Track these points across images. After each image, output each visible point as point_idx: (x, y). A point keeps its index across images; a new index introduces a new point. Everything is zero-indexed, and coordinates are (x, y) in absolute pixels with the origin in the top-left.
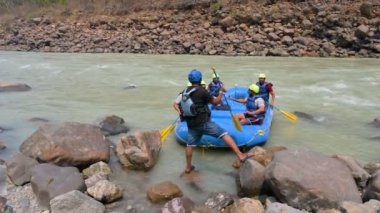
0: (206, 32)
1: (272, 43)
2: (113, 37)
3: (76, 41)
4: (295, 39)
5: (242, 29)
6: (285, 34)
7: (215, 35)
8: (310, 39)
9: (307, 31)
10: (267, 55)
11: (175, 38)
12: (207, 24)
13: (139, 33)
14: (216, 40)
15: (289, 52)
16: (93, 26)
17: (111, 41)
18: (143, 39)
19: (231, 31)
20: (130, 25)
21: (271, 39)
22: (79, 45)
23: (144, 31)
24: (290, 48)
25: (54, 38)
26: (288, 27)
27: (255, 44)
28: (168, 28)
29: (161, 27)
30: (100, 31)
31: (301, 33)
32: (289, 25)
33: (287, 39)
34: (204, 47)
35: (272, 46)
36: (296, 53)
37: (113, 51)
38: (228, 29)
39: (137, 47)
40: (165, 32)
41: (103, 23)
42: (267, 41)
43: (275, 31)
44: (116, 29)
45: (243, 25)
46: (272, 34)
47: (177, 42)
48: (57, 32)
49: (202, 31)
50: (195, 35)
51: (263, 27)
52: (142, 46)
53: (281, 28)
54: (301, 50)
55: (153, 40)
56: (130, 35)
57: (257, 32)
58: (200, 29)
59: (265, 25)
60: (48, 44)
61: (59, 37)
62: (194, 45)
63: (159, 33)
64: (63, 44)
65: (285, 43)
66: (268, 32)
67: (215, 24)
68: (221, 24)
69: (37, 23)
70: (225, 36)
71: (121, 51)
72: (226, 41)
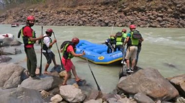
0: (116, 15)
1: (152, 20)
2: (68, 18)
3: (51, 20)
4: (164, 18)
5: (135, 14)
6: (158, 16)
7: (120, 17)
8: (172, 19)
9: (170, 15)
10: (149, 27)
11: (100, 18)
12: (116, 12)
13: (81, 16)
14: (121, 19)
15: (161, 25)
16: (59, 13)
17: (67, 20)
18: (84, 19)
19: (129, 15)
20: (77, 13)
21: (151, 19)
22: (52, 22)
23: (84, 15)
24: (161, 23)
25: (40, 18)
26: (160, 13)
27: (143, 22)
28: (96, 14)
29: (92, 13)
30: (62, 15)
31: (167, 16)
32: (160, 11)
33: (160, 19)
34: (116, 23)
35: (151, 22)
36: (165, 26)
37: (69, 25)
38: (127, 14)
39: (81, 23)
40: (95, 16)
41: (63, 11)
42: (149, 20)
43: (153, 15)
44: (70, 14)
45: (135, 12)
46: (151, 16)
47: (101, 21)
48: (42, 16)
49: (113, 15)
50: (110, 17)
51: (146, 13)
52: (83, 22)
53: (156, 13)
54: (168, 25)
55: (89, 19)
56: (77, 17)
57: (143, 15)
58: (112, 14)
59: (147, 11)
60: (37, 21)
61: (42, 18)
62: (110, 22)
63: (91, 16)
64: (44, 21)
65: (158, 21)
66: (149, 15)
67: (120, 11)
68: (124, 11)
69: (31, 12)
70: (126, 17)
71: (73, 25)
72: (127, 20)
